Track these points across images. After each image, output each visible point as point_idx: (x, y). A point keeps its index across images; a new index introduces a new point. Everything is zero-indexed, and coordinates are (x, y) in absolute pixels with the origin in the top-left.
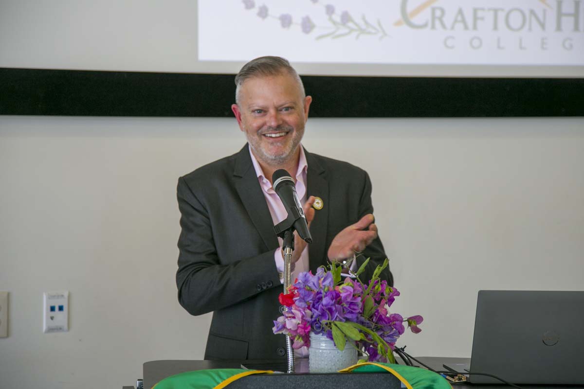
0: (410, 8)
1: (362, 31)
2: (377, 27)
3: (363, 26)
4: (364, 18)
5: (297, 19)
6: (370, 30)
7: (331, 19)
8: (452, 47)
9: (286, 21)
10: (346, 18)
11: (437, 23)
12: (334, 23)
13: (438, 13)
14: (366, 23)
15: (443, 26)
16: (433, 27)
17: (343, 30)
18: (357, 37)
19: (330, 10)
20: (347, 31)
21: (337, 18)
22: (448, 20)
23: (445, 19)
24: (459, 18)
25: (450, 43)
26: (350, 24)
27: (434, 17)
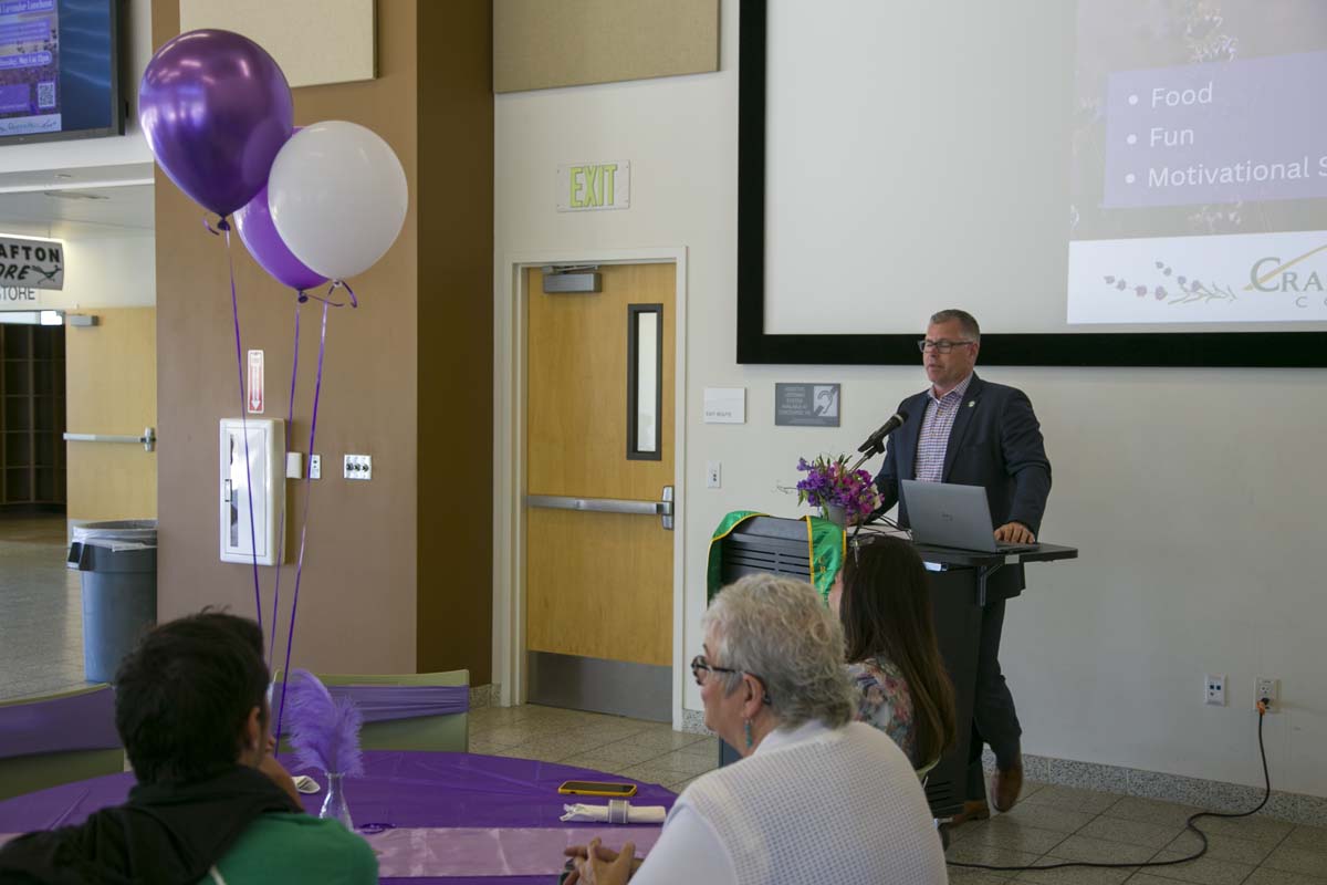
0: (1260, 273)
1: (1212, 296)
2: (1227, 292)
3: (1214, 292)
4: (1214, 286)
5: (1151, 289)
6: (1220, 294)
7: (1182, 288)
8: (1305, 306)
9: (1141, 291)
10: (1196, 286)
11: (1289, 285)
12: (1186, 290)
13: (1290, 278)
14: (1216, 289)
15: (1296, 288)
16: (1285, 289)
17: (1193, 296)
18: (1207, 301)
19: (1182, 280)
20: (1196, 296)
21: (1188, 286)
22: (1300, 283)
23: (1297, 282)
24: (1313, 280)
25: (1301, 302)
26: (1201, 291)
27: (1285, 282)
